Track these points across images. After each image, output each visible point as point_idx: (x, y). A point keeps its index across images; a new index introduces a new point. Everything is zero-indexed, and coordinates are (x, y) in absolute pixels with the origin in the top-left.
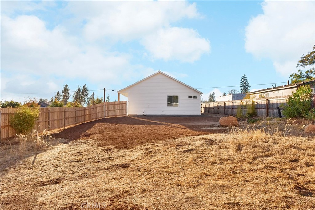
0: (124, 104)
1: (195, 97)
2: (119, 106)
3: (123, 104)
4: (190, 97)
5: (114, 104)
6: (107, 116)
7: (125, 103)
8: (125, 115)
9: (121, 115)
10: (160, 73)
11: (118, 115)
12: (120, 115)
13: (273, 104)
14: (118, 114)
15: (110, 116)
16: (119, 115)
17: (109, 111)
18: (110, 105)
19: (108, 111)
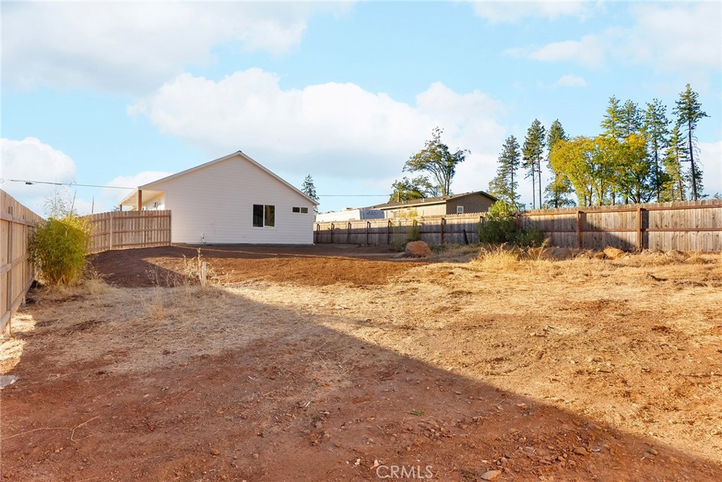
0: (164, 216)
1: (305, 210)
2: (152, 222)
3: (161, 217)
4: (296, 210)
5: (138, 215)
6: (119, 246)
7: (167, 216)
8: (166, 242)
9: (157, 243)
10: (239, 155)
11: (148, 244)
12: (154, 243)
13: (452, 226)
14: (150, 241)
15: (126, 245)
16: (152, 243)
17: (125, 232)
18: (126, 218)
19: (122, 232)
